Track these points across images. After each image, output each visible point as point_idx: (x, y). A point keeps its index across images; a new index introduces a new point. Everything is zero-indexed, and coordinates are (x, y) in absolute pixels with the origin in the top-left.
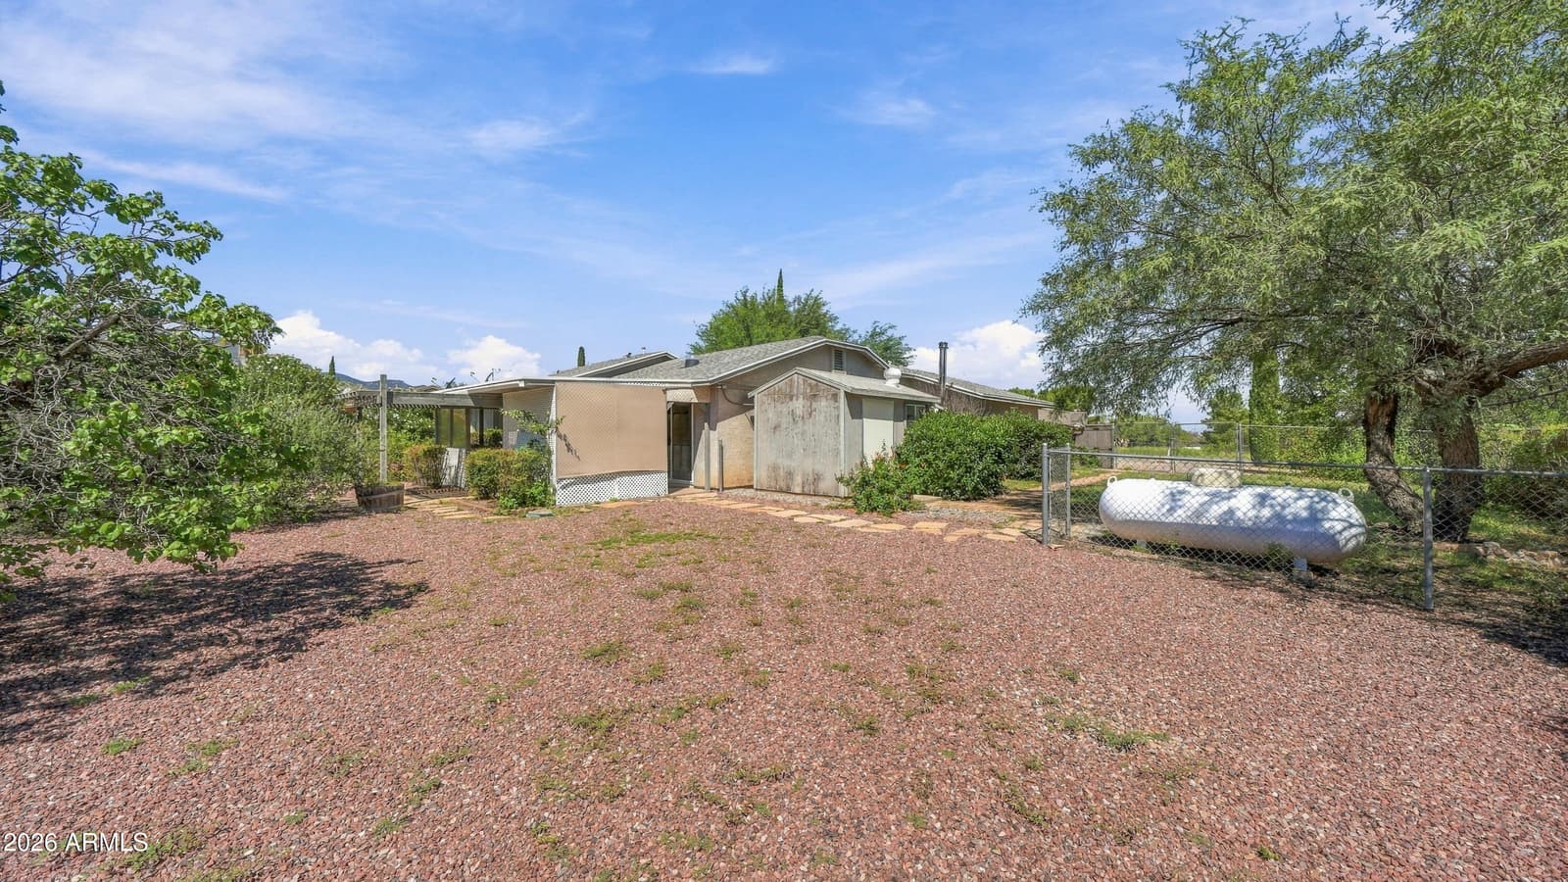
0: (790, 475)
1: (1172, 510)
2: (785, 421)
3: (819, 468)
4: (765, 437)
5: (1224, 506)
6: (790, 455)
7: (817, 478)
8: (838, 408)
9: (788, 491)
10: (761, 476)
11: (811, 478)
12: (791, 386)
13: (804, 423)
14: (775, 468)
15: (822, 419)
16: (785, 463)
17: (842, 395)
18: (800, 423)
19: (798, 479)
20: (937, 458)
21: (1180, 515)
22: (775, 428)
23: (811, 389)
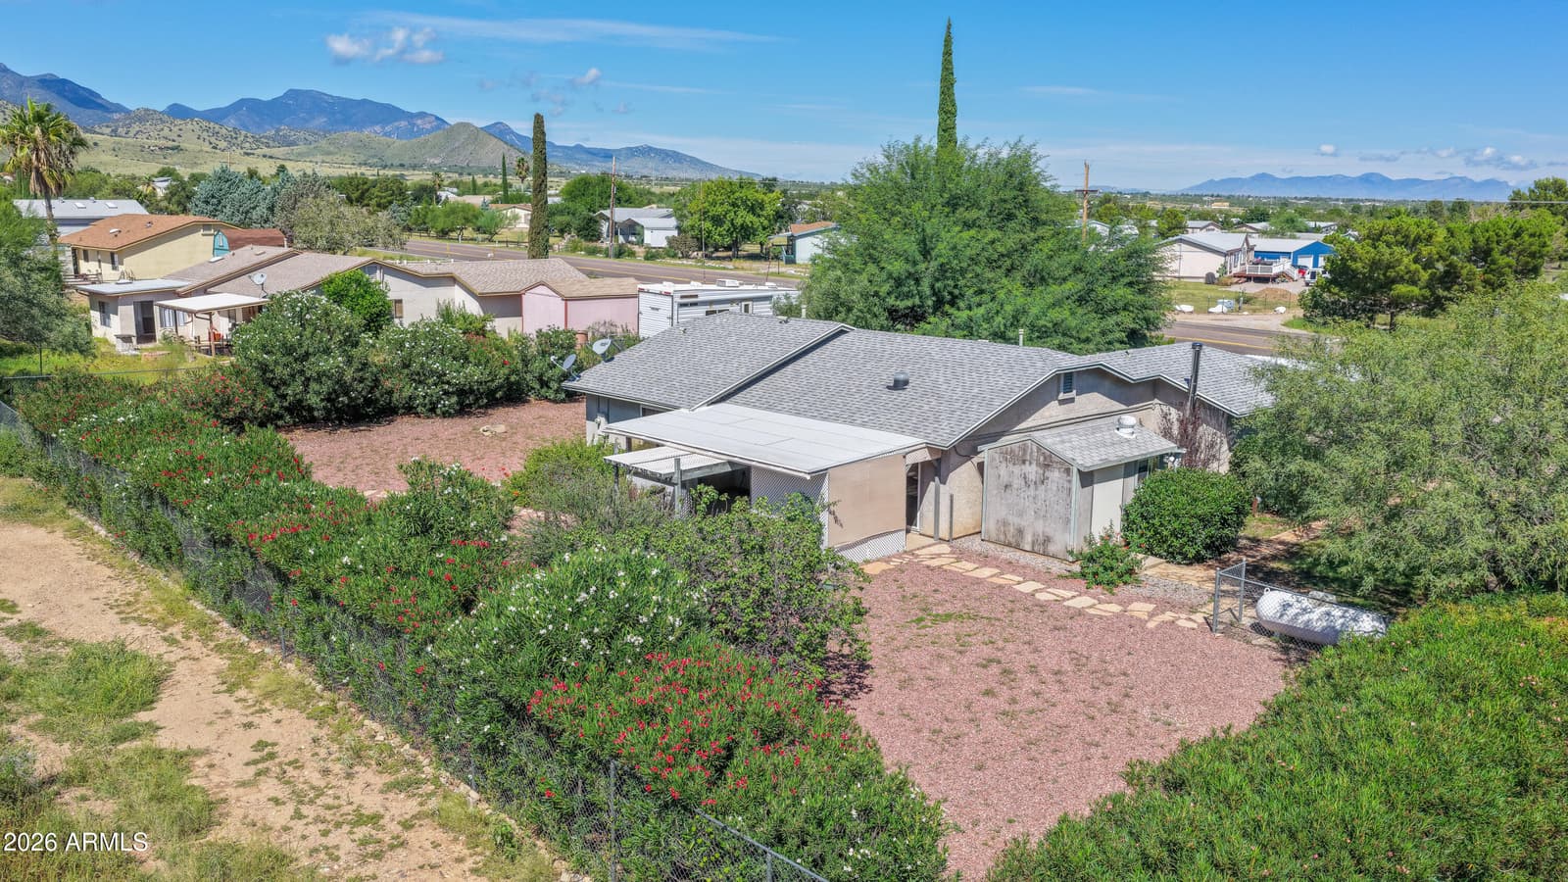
0: (1020, 532)
1: (1282, 616)
2: (1017, 482)
3: (1049, 532)
4: (995, 492)
5: (1306, 617)
6: (1021, 514)
7: (1047, 540)
8: (1070, 481)
9: (1018, 547)
10: (990, 527)
11: (1041, 539)
12: (1025, 451)
13: (1036, 489)
14: (1005, 523)
15: (1055, 488)
16: (1014, 520)
17: (1075, 471)
18: (1032, 486)
19: (1028, 538)
20: (1162, 525)
21: (1285, 620)
22: (1006, 486)
23: (1045, 458)
